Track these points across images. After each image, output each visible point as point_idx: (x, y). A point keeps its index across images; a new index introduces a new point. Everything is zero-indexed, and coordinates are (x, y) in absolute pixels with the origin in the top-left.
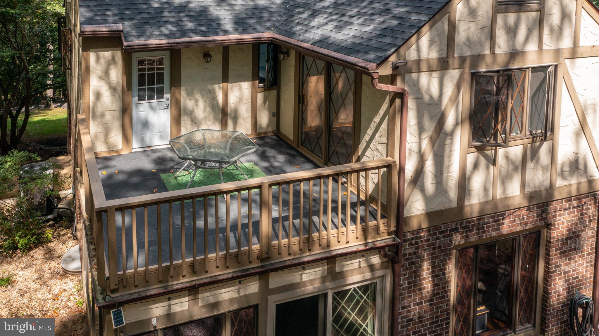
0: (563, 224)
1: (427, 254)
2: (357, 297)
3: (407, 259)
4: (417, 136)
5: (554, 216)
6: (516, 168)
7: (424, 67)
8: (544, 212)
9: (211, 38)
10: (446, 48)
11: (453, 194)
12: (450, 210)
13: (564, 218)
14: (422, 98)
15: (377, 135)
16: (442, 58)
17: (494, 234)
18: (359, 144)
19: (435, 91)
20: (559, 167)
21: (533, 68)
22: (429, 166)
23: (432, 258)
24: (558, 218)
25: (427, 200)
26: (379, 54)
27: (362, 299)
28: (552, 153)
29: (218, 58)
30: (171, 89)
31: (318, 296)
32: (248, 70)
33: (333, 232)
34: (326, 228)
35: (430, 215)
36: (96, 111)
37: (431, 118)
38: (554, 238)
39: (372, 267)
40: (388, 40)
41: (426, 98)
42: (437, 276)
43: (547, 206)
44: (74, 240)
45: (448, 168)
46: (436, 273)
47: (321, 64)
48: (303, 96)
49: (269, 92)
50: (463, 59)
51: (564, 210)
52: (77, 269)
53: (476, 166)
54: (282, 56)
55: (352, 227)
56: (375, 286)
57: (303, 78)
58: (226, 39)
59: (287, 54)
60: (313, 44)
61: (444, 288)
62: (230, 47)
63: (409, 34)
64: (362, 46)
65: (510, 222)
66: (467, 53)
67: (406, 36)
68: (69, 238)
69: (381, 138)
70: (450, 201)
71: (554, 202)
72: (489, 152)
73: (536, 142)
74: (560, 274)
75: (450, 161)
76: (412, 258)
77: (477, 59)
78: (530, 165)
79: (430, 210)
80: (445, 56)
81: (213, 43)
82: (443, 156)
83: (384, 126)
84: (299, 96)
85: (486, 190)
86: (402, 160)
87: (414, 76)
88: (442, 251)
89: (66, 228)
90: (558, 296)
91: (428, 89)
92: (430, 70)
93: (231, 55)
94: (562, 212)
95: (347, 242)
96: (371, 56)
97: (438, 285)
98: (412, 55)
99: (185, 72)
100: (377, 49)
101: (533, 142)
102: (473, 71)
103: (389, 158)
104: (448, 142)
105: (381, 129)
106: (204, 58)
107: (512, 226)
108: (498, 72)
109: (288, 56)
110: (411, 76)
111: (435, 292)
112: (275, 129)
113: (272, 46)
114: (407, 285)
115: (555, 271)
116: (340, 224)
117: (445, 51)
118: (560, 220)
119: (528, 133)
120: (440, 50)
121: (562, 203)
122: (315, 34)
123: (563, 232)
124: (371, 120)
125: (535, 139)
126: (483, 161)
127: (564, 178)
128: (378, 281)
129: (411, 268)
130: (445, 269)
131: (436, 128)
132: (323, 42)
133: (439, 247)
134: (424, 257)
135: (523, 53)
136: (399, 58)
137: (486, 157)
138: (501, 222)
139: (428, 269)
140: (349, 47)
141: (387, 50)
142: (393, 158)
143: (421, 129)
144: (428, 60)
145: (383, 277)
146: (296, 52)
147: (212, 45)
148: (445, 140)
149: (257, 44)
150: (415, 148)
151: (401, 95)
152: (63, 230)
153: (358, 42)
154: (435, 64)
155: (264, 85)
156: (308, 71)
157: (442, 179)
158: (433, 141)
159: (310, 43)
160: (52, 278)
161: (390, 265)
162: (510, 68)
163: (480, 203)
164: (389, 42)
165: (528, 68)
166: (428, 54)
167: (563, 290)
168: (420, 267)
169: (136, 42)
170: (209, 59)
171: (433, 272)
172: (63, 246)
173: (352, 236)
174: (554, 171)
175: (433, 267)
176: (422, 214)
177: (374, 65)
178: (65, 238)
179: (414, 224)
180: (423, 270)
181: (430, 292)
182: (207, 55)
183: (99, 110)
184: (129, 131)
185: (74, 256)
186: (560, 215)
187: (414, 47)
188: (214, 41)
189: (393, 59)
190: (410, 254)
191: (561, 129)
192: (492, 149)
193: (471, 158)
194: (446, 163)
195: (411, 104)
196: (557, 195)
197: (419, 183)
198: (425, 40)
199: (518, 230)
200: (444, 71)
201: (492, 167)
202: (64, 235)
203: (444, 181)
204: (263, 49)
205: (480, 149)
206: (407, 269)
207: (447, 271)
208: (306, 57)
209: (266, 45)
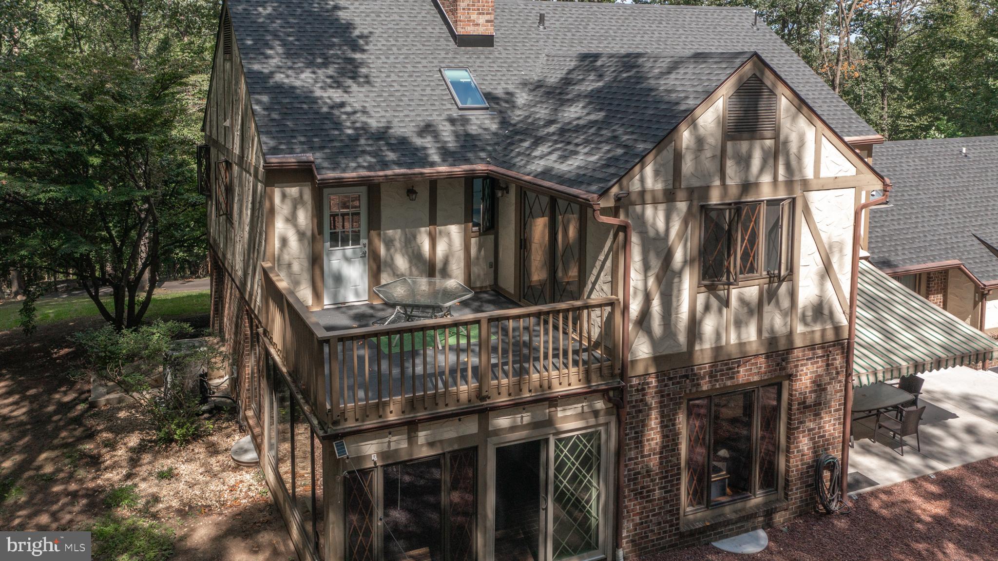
0: (807, 375)
1: (655, 402)
2: (581, 446)
3: (634, 407)
4: (643, 273)
5: (796, 366)
6: (751, 312)
7: (648, 197)
8: (783, 361)
9: (417, 170)
10: (672, 178)
11: (682, 338)
12: (679, 355)
13: (807, 368)
14: (646, 233)
15: (602, 274)
16: (668, 189)
17: (729, 383)
18: (585, 286)
19: (661, 224)
20: (800, 311)
21: (768, 201)
22: (656, 306)
23: (661, 407)
24: (800, 368)
25: (654, 343)
26: (601, 185)
27: (586, 448)
28: (793, 295)
29: (424, 194)
30: (369, 232)
31: (539, 441)
32: (461, 210)
33: (554, 373)
34: (547, 370)
35: (657, 359)
36: (281, 258)
37: (658, 254)
38: (796, 390)
39: (596, 413)
40: (612, 170)
41: (652, 233)
42: (667, 426)
43: (788, 354)
44: (241, 432)
45: (677, 309)
46: (665, 423)
47: (545, 200)
48: (525, 240)
49: (485, 237)
50: (691, 191)
51: (807, 359)
52: (253, 459)
53: (707, 308)
54: (500, 194)
55: (573, 370)
56: (600, 434)
57: (525, 217)
58: (435, 171)
59: (506, 189)
60: (535, 176)
61: (674, 440)
62: (438, 181)
63: (633, 164)
64: (586, 178)
65: (746, 371)
66: (696, 183)
67: (629, 166)
68: (234, 431)
69: (605, 276)
70: (679, 345)
71: (795, 350)
72: (721, 293)
73: (773, 282)
74: (804, 431)
75: (678, 301)
76: (639, 406)
77: (705, 190)
78: (767, 308)
79: (658, 354)
80: (671, 187)
81: (420, 176)
82: (671, 295)
83: (609, 263)
84: (521, 240)
85: (718, 335)
86: (626, 298)
87: (638, 208)
88: (671, 399)
89: (228, 420)
90: (803, 455)
91: (654, 224)
92: (655, 202)
93: (440, 192)
94: (805, 362)
95: (569, 385)
96: (594, 188)
97: (667, 436)
98: (635, 186)
99: (386, 213)
100: (600, 180)
101: (770, 282)
102: (701, 204)
103: (613, 297)
104: (676, 280)
105: (605, 267)
106: (408, 195)
107: (749, 375)
108: (730, 204)
109: (508, 193)
110: (635, 209)
111: (665, 444)
112: (492, 283)
113: (488, 180)
114: (633, 435)
115: (798, 428)
116: (562, 366)
117: (671, 182)
118: (802, 370)
119: (764, 273)
120: (665, 181)
121: (804, 351)
122: (538, 166)
123: (806, 383)
124: (596, 258)
125: (772, 279)
126: (714, 302)
127: (806, 324)
128: (602, 429)
129: (638, 416)
130: (675, 420)
131: (662, 264)
132: (546, 173)
133: (669, 395)
134: (651, 405)
135: (757, 185)
136: (621, 188)
137: (718, 297)
138: (736, 370)
139: (656, 418)
140: (573, 179)
141: (609, 181)
142: (617, 296)
143: (646, 267)
144: (653, 191)
145: (607, 424)
146: (516, 185)
147: (419, 179)
148: (673, 279)
149: (470, 179)
150: (640, 285)
151: (624, 228)
152: (223, 423)
153: (582, 173)
154: (660, 196)
155: (480, 229)
156: (531, 209)
157: (670, 320)
158: (659, 280)
159: (532, 175)
160: (223, 471)
161: (615, 411)
162: (743, 200)
163: (712, 348)
164: (613, 172)
165: (763, 201)
166: (654, 185)
167: (808, 449)
168: (648, 416)
169: (331, 175)
170: (414, 196)
171: (662, 422)
172: (229, 440)
173: (574, 379)
174: (794, 316)
175: (662, 416)
176: (649, 358)
177: (595, 196)
178: (229, 430)
179: (640, 369)
180: (651, 420)
181: (659, 443)
182: (411, 192)
183: (286, 257)
184: (319, 283)
185: (246, 447)
186: (802, 365)
187: (638, 177)
188: (422, 174)
189: (615, 190)
190: (636, 401)
191: (802, 269)
192: (724, 289)
193: (701, 299)
194: (674, 304)
195: (635, 239)
196: (798, 342)
197: (645, 324)
198: (649, 170)
199: (755, 380)
200: (670, 203)
201: (725, 310)
202: (226, 428)
203: (672, 323)
204: (478, 185)
205: (711, 289)
206: (633, 417)
207: (677, 421)
208: (528, 192)
209: (481, 180)
